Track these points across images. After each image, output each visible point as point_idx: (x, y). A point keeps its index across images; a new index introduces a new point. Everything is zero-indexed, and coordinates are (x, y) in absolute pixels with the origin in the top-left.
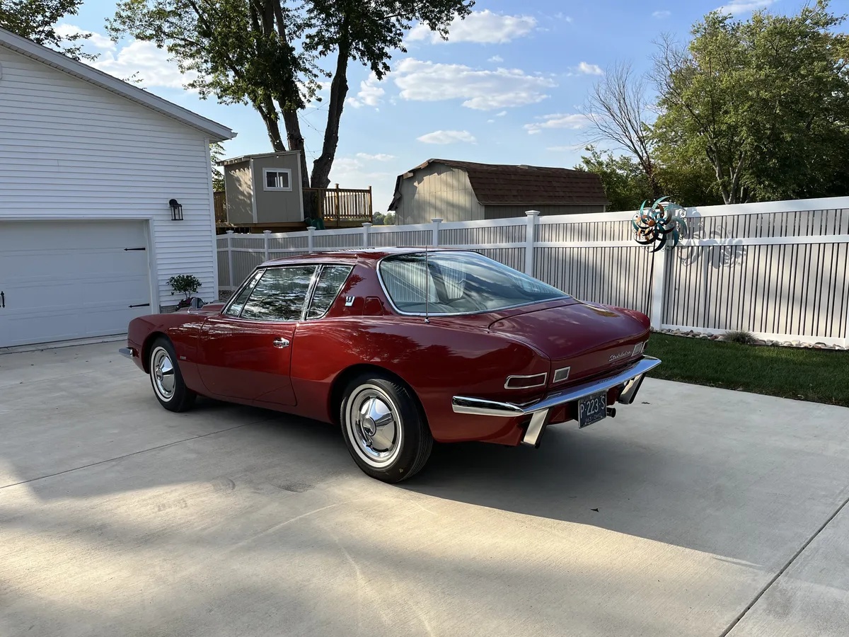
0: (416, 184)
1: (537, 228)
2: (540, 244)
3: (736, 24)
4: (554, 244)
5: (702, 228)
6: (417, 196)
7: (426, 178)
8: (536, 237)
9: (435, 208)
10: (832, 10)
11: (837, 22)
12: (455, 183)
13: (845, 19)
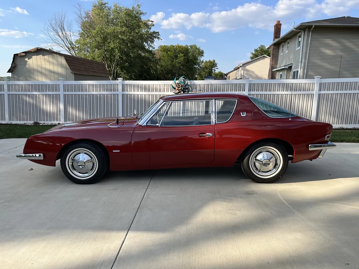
0: (27, 59)
1: (123, 86)
2: (125, 93)
3: (110, 7)
4: (132, 93)
5: (196, 88)
6: (27, 66)
7: (34, 57)
8: (123, 90)
9: (42, 73)
10: (142, 9)
11: (144, 14)
12: (55, 61)
13: (146, 14)
